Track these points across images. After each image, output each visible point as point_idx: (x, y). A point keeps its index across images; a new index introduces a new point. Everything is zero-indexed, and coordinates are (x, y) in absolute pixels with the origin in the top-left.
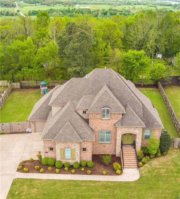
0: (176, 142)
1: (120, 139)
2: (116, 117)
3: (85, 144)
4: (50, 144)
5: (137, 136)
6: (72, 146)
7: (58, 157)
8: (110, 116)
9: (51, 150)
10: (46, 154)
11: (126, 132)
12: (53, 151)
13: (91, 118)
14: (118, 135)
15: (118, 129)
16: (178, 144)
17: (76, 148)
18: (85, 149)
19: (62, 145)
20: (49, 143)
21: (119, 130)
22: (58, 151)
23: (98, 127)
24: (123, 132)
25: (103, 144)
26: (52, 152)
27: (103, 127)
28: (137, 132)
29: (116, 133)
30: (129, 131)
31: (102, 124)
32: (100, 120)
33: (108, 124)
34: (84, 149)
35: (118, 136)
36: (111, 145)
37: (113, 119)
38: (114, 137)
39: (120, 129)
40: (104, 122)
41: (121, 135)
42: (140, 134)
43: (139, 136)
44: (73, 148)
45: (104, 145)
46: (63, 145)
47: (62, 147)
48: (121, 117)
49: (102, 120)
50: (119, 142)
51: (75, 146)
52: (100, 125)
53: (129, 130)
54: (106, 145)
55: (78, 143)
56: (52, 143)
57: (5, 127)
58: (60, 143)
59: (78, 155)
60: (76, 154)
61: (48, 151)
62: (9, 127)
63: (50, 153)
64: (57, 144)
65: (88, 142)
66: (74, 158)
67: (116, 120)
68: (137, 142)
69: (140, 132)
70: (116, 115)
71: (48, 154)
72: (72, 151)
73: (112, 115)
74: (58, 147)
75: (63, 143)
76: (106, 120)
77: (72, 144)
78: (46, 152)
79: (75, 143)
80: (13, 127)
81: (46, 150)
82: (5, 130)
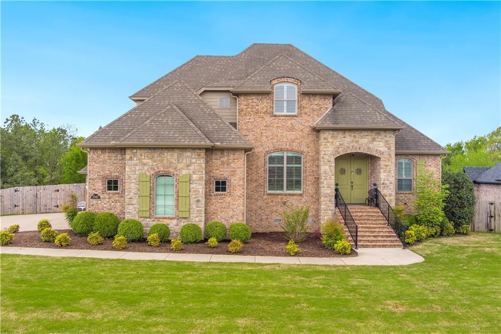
0: (479, 215)
1: (331, 171)
2: (315, 107)
3: (223, 163)
4: (107, 167)
5: (382, 163)
6: (180, 166)
7: (131, 207)
8: (296, 106)
9: (110, 188)
10: (94, 201)
11: (348, 147)
12: (118, 193)
13: (242, 110)
14: (323, 157)
15: (325, 139)
16: (485, 220)
17: (191, 173)
18: (224, 183)
19: (145, 161)
20: (104, 162)
21: (328, 142)
22: (133, 185)
23: (264, 138)
24: (338, 148)
25: (280, 197)
26: (114, 194)
27: (278, 140)
28: (381, 149)
29: (318, 159)
30: (356, 145)
31: (274, 129)
32: (268, 119)
33: (292, 129)
34: (221, 186)
35: (325, 164)
36: (303, 200)
37: (306, 114)
38: (313, 172)
39: (330, 140)
40: (280, 125)
41: (333, 160)
42: (389, 154)
43: (387, 163)
44: (184, 172)
45: (282, 198)
46: (150, 162)
47: (146, 168)
48: (330, 106)
49: (275, 116)
50: (328, 184)
51: (188, 166)
52: (269, 133)
53: (357, 142)
54: (288, 201)
55: (199, 155)
56: (115, 162)
57: (21, 199)
58: (141, 155)
59: (198, 201)
60: (193, 196)
61: (100, 191)
62: (30, 198)
63: (107, 200)
64: (131, 158)
65: (231, 157)
66: (184, 213)
67: (315, 116)
68: (383, 184)
69: (389, 148)
70: (316, 103)
71: (99, 202)
72: (178, 183)
73: (305, 102)
74: (134, 171)
75: (149, 156)
76: (287, 118)
77: (179, 160)
78: (95, 197)
79: (189, 154)
80: (40, 197)
81: (94, 188)
82: (21, 207)
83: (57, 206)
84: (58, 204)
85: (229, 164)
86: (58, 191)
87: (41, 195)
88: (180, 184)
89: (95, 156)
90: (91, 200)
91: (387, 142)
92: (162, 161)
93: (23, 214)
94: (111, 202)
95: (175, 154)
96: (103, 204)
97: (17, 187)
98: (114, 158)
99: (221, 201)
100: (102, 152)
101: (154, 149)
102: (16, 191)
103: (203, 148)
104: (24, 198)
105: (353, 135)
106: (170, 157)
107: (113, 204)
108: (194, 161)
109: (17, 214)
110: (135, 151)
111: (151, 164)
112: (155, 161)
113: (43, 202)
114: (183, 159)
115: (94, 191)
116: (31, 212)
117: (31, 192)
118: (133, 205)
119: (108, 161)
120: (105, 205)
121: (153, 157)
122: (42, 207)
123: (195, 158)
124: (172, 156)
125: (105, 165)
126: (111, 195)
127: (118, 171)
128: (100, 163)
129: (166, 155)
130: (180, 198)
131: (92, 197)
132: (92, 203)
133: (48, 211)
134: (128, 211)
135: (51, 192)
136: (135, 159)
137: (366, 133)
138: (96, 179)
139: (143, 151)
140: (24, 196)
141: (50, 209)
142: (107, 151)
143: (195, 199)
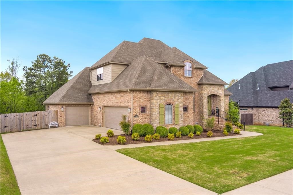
1: (206, 102)
2: (198, 74)
3: (186, 99)
4: (141, 100)
5: (221, 98)
6: (175, 100)
7: (156, 120)
8: (192, 73)
9: (142, 112)
10: (136, 119)
11: (211, 92)
12: (146, 114)
14: (204, 96)
15: (204, 88)
17: (179, 103)
19: (162, 98)
20: (140, 98)
22: (157, 110)
24: (209, 92)
26: (144, 114)
28: (221, 93)
32: (183, 78)
33: (191, 83)
34: (185, 109)
37: (195, 77)
39: (206, 89)
40: (187, 81)
41: (207, 97)
44: (176, 103)
47: (162, 101)
48: (203, 74)
49: (185, 77)
51: (178, 100)
53: (214, 90)
55: (182, 95)
56: (145, 98)
57: (9, 122)
58: (160, 95)
59: (182, 116)
60: (180, 114)
61: (138, 113)
62: (16, 121)
63: (142, 118)
64: (156, 96)
65: (189, 96)
66: (177, 122)
67: (198, 78)
68: (221, 107)
69: (223, 93)
70: (198, 72)
71: (138, 119)
72: (174, 108)
73: (194, 72)
74: (157, 102)
75: (163, 95)
76: (189, 78)
77: (174, 97)
78: (136, 116)
79: (178, 94)
80: (24, 120)
81: (135, 111)
82: (9, 127)
83: (36, 125)
84: (37, 124)
85: (188, 99)
86: (36, 115)
87: (24, 119)
88: (175, 108)
89: (136, 95)
90: (134, 118)
91: (222, 90)
92: (168, 97)
93: (11, 132)
94: (143, 118)
95: (173, 94)
96: (139, 120)
97: (6, 114)
98: (144, 96)
99: (186, 116)
100: (139, 93)
101: (165, 92)
102: (5, 116)
103: (183, 92)
104: (12, 121)
105: (213, 87)
106: (171, 95)
107: (144, 119)
108: (180, 97)
109: (7, 133)
110: (157, 93)
111: (164, 99)
112: (165, 98)
113: (26, 123)
114: (176, 97)
115: (136, 113)
116: (17, 130)
117: (17, 116)
118: (157, 119)
119: (142, 97)
120: (140, 120)
121: (165, 96)
122: (25, 127)
123: (180, 96)
124: (172, 95)
125: (140, 100)
126: (143, 115)
127: (146, 102)
128: (138, 99)
129: (169, 95)
130: (175, 115)
131: (135, 116)
132: (134, 120)
133: (29, 129)
134: (155, 122)
135: (31, 116)
136: (158, 96)
137: (216, 86)
138: (136, 107)
139: (161, 93)
140: (12, 120)
141: (30, 128)
142: (141, 92)
143: (181, 115)
